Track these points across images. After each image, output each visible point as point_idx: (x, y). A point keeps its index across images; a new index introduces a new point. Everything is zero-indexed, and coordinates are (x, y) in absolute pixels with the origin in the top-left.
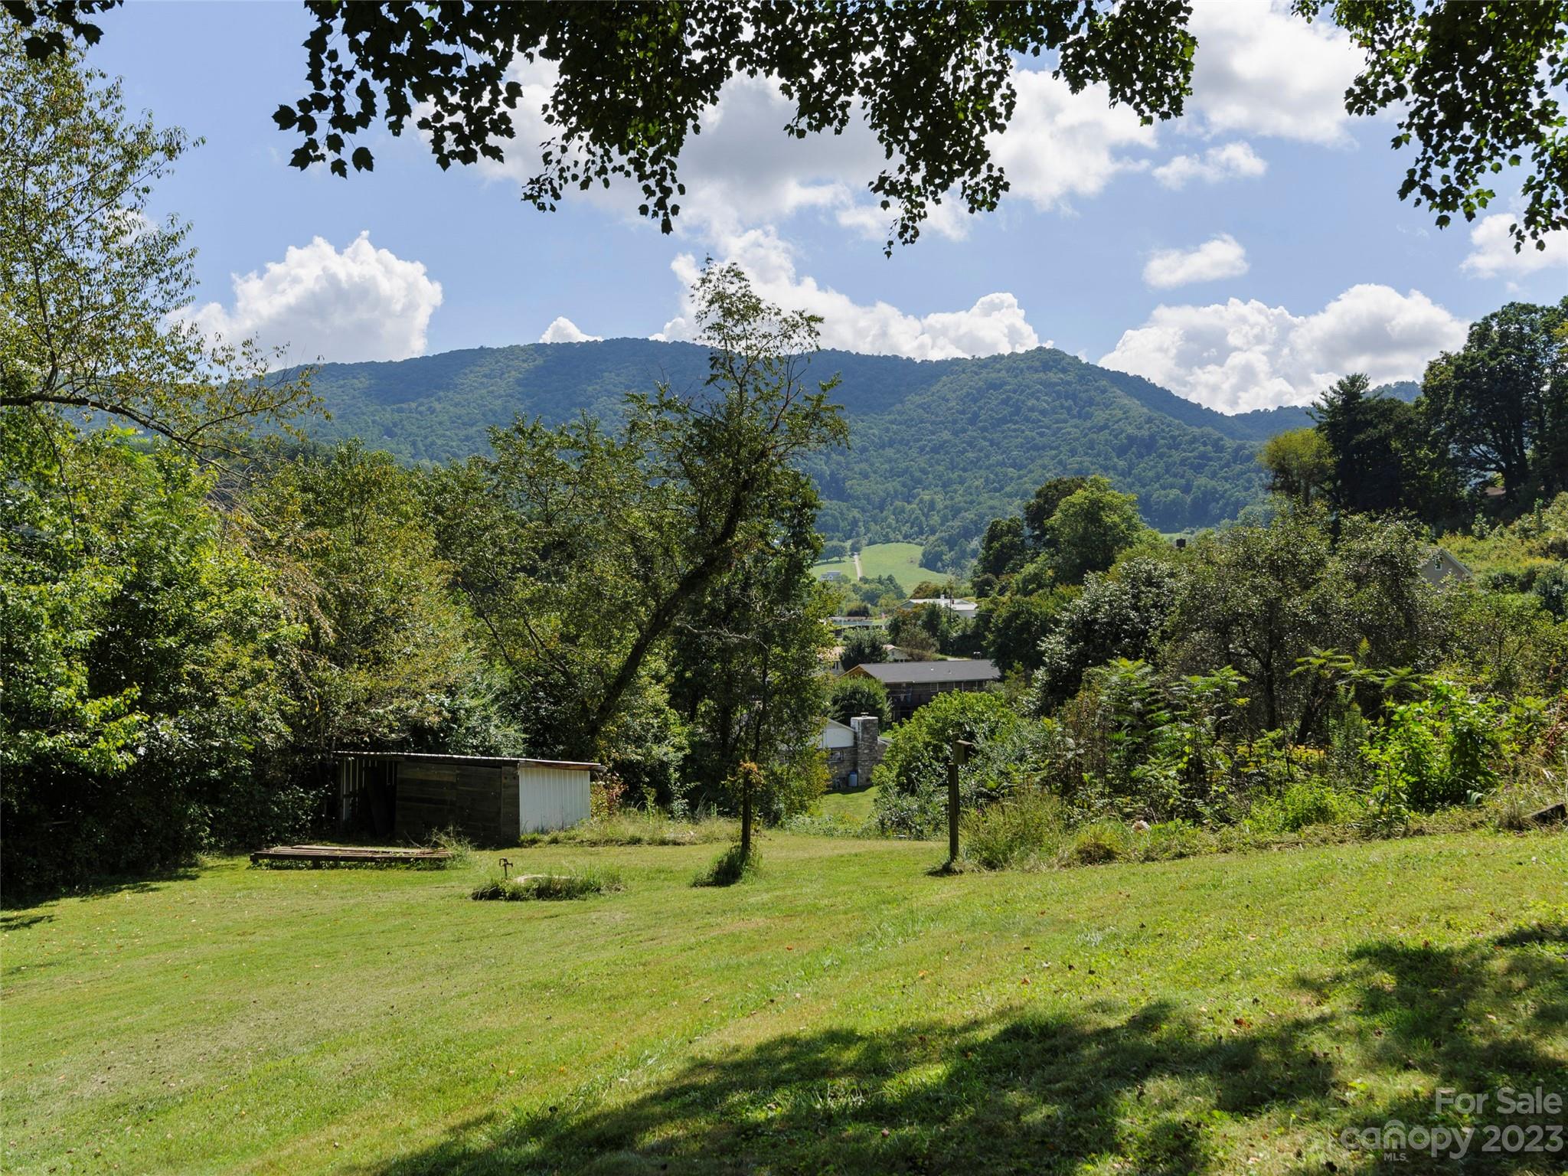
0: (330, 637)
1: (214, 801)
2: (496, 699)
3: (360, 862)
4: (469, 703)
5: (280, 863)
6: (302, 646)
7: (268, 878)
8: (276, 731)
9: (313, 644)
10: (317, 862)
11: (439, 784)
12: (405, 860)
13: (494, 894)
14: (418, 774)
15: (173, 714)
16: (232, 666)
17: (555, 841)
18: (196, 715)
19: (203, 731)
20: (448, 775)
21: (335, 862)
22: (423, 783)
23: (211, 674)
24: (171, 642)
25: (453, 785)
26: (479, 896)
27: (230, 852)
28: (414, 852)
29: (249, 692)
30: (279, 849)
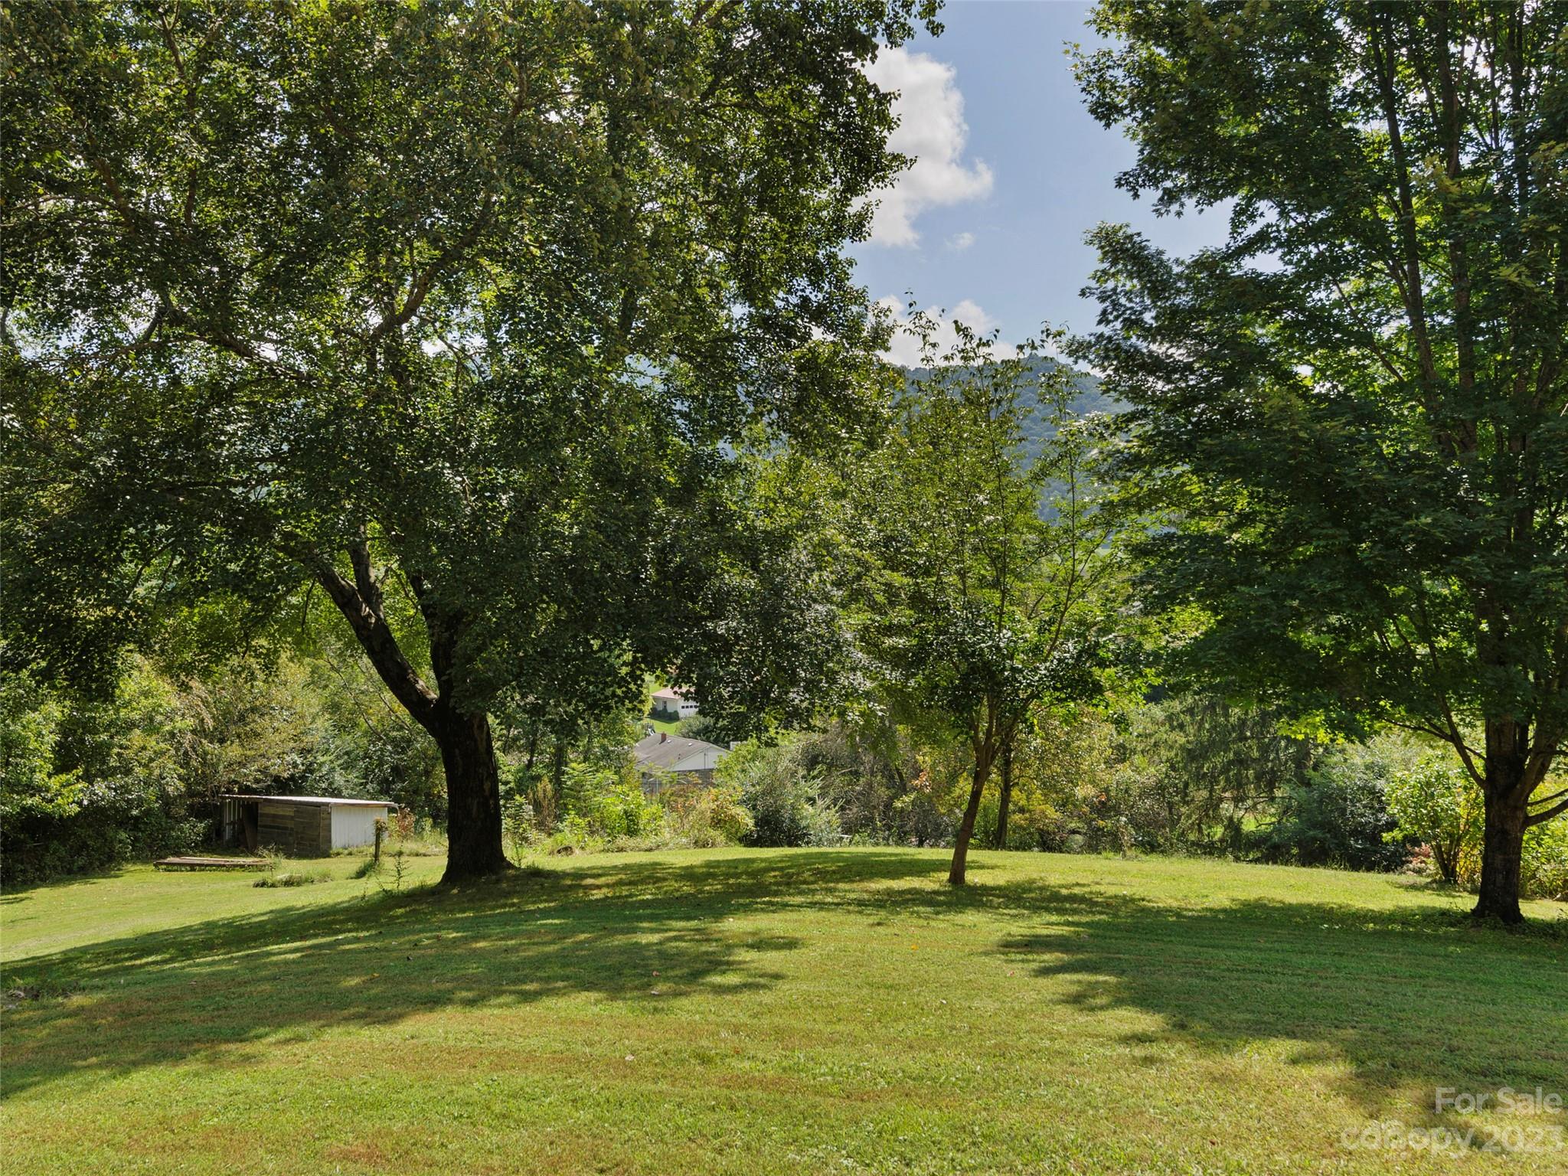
0: (210, 723)
1: (136, 828)
2: (338, 758)
3: (219, 867)
4: (321, 759)
5: (171, 868)
6: (194, 732)
7: (162, 876)
8: (174, 786)
9: (200, 731)
10: (193, 867)
11: (283, 817)
12: (242, 866)
13: (263, 884)
14: (271, 810)
15: (105, 778)
16: (144, 748)
17: (350, 854)
18: (119, 780)
19: (125, 789)
20: (289, 812)
21: (203, 867)
22: (275, 816)
23: (129, 754)
24: (104, 737)
25: (292, 818)
26: (257, 885)
27: (145, 861)
28: (250, 860)
29: (153, 764)
30: (171, 859)
